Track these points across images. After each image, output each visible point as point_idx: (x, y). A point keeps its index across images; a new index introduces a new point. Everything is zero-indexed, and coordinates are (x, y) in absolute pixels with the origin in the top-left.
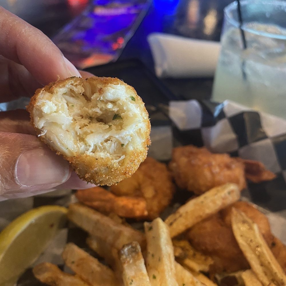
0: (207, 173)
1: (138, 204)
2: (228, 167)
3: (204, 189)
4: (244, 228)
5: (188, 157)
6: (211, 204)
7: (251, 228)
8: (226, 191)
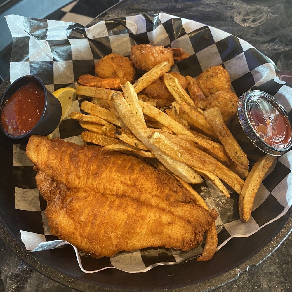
0: (152, 58)
1: (116, 81)
2: (162, 52)
3: (151, 67)
4: (171, 82)
5: (141, 50)
6: (155, 74)
7: (174, 81)
8: (162, 66)
